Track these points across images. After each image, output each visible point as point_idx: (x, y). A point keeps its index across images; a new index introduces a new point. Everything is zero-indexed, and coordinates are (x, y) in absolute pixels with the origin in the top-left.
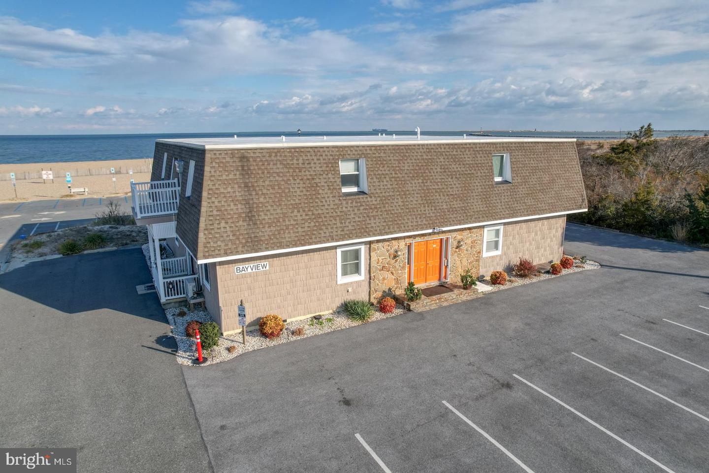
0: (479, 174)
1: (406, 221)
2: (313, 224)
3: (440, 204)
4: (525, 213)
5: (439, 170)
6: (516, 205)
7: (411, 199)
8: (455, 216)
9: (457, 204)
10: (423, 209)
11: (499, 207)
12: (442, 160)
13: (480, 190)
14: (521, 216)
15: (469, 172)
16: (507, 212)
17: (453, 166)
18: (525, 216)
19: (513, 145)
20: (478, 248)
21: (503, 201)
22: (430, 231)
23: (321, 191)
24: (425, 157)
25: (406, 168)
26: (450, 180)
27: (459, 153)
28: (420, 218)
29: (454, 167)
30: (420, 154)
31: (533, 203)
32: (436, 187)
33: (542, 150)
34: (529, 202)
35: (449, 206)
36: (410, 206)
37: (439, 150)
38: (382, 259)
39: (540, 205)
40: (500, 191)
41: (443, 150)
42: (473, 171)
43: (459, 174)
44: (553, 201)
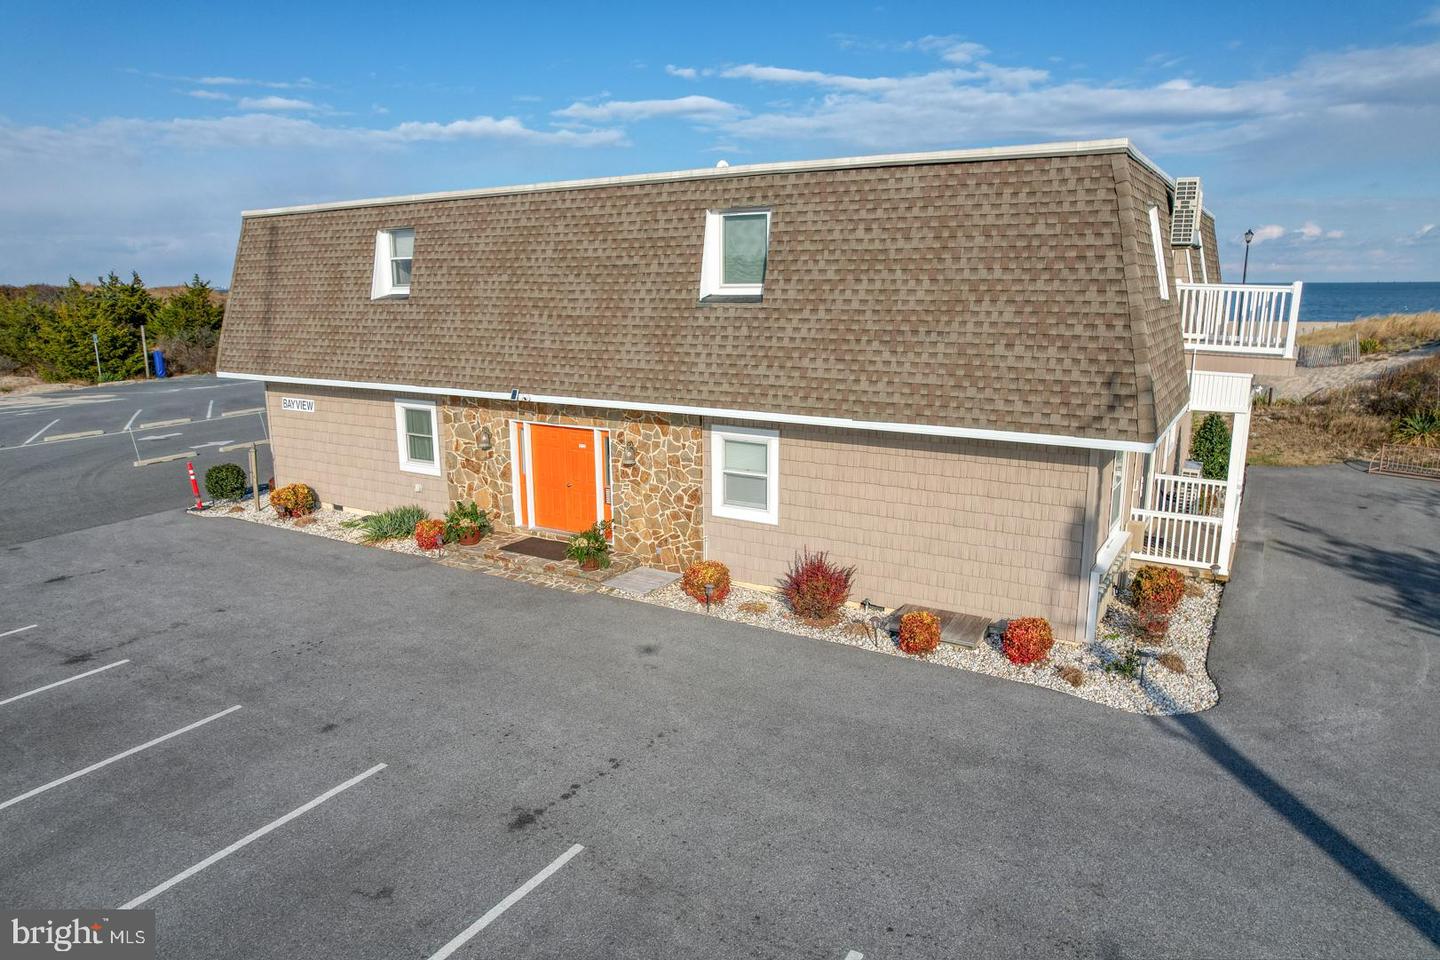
0: (654, 268)
1: (463, 363)
2: (326, 343)
3: (538, 336)
4: (796, 401)
5: (549, 253)
6: (762, 370)
7: (480, 316)
8: (567, 369)
9: (579, 342)
10: (498, 342)
11: (702, 367)
12: (561, 229)
13: (648, 312)
14: (776, 408)
15: (625, 261)
16: (726, 387)
17: (585, 244)
18: (790, 410)
19: (792, 179)
20: (690, 482)
21: (716, 350)
22: (507, 396)
23: (344, 287)
24: (523, 222)
25: (481, 247)
26: (571, 278)
27: (608, 210)
28: (491, 362)
29: (591, 248)
30: (513, 216)
31: (833, 375)
32: (536, 294)
33: (916, 193)
34: (819, 367)
35: (557, 345)
36: (474, 333)
37: (559, 204)
38: (465, 443)
39: (864, 385)
40: (712, 322)
41: (568, 204)
42: (636, 260)
43: (598, 266)
44: (932, 380)
